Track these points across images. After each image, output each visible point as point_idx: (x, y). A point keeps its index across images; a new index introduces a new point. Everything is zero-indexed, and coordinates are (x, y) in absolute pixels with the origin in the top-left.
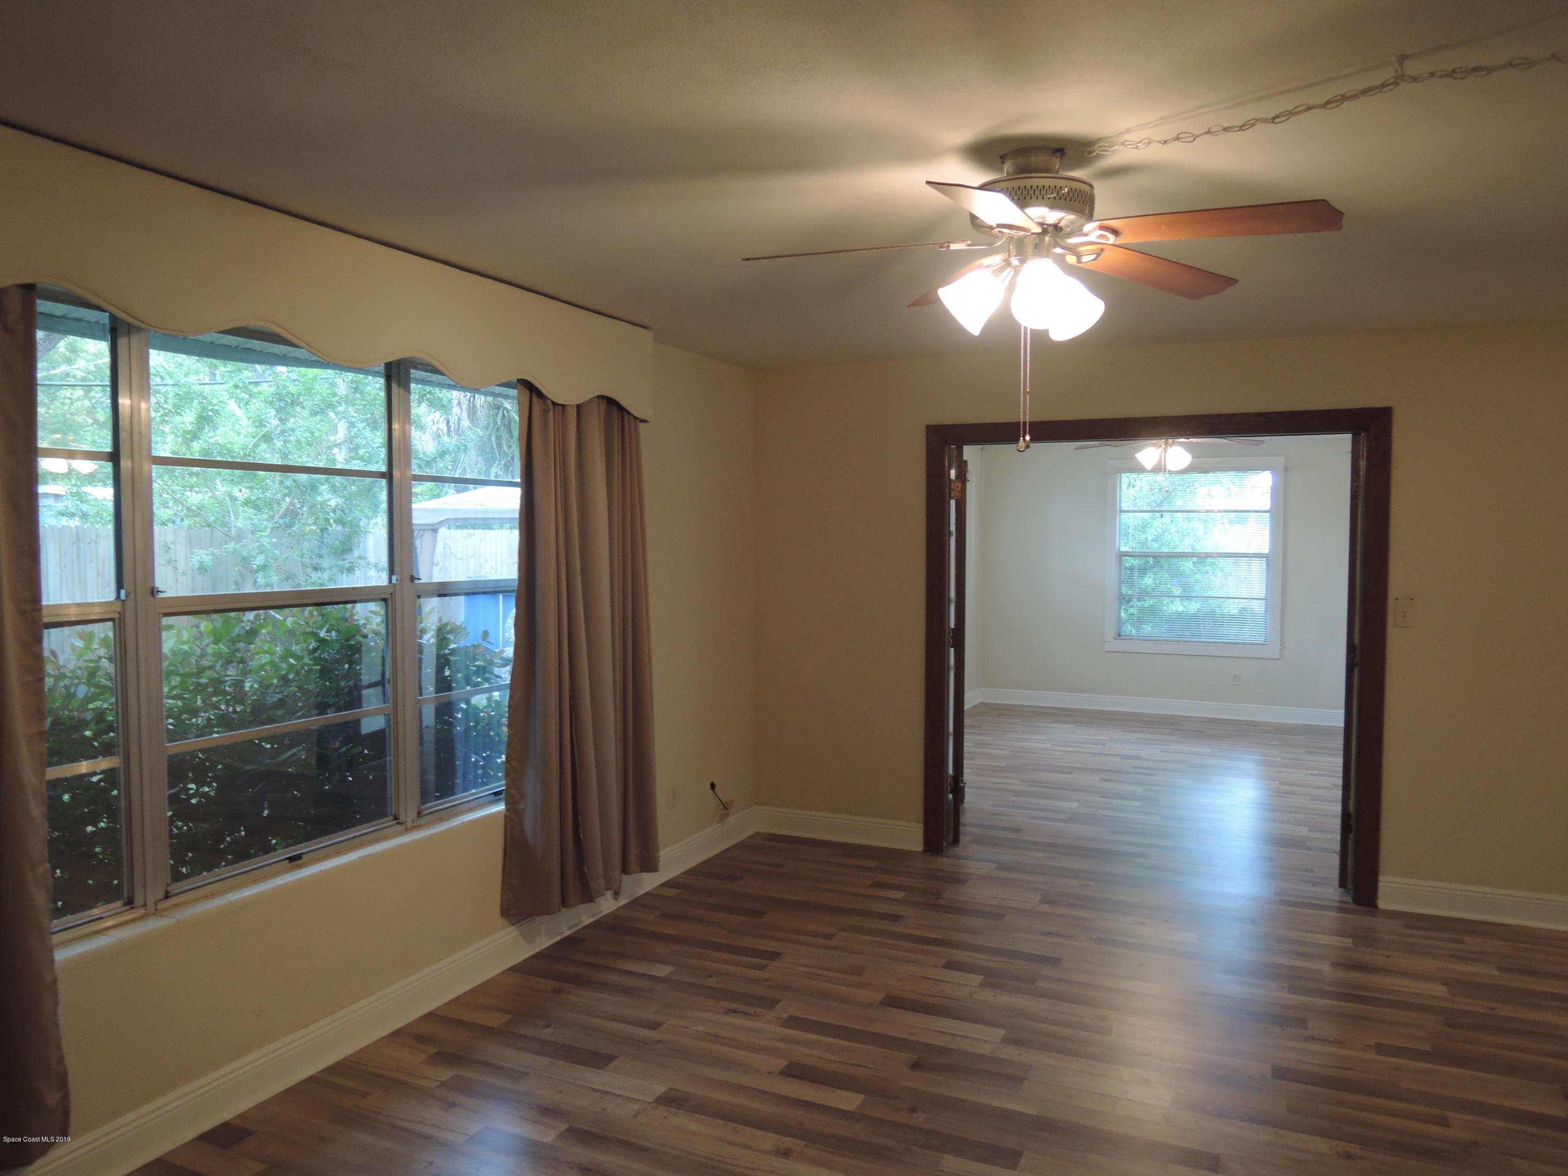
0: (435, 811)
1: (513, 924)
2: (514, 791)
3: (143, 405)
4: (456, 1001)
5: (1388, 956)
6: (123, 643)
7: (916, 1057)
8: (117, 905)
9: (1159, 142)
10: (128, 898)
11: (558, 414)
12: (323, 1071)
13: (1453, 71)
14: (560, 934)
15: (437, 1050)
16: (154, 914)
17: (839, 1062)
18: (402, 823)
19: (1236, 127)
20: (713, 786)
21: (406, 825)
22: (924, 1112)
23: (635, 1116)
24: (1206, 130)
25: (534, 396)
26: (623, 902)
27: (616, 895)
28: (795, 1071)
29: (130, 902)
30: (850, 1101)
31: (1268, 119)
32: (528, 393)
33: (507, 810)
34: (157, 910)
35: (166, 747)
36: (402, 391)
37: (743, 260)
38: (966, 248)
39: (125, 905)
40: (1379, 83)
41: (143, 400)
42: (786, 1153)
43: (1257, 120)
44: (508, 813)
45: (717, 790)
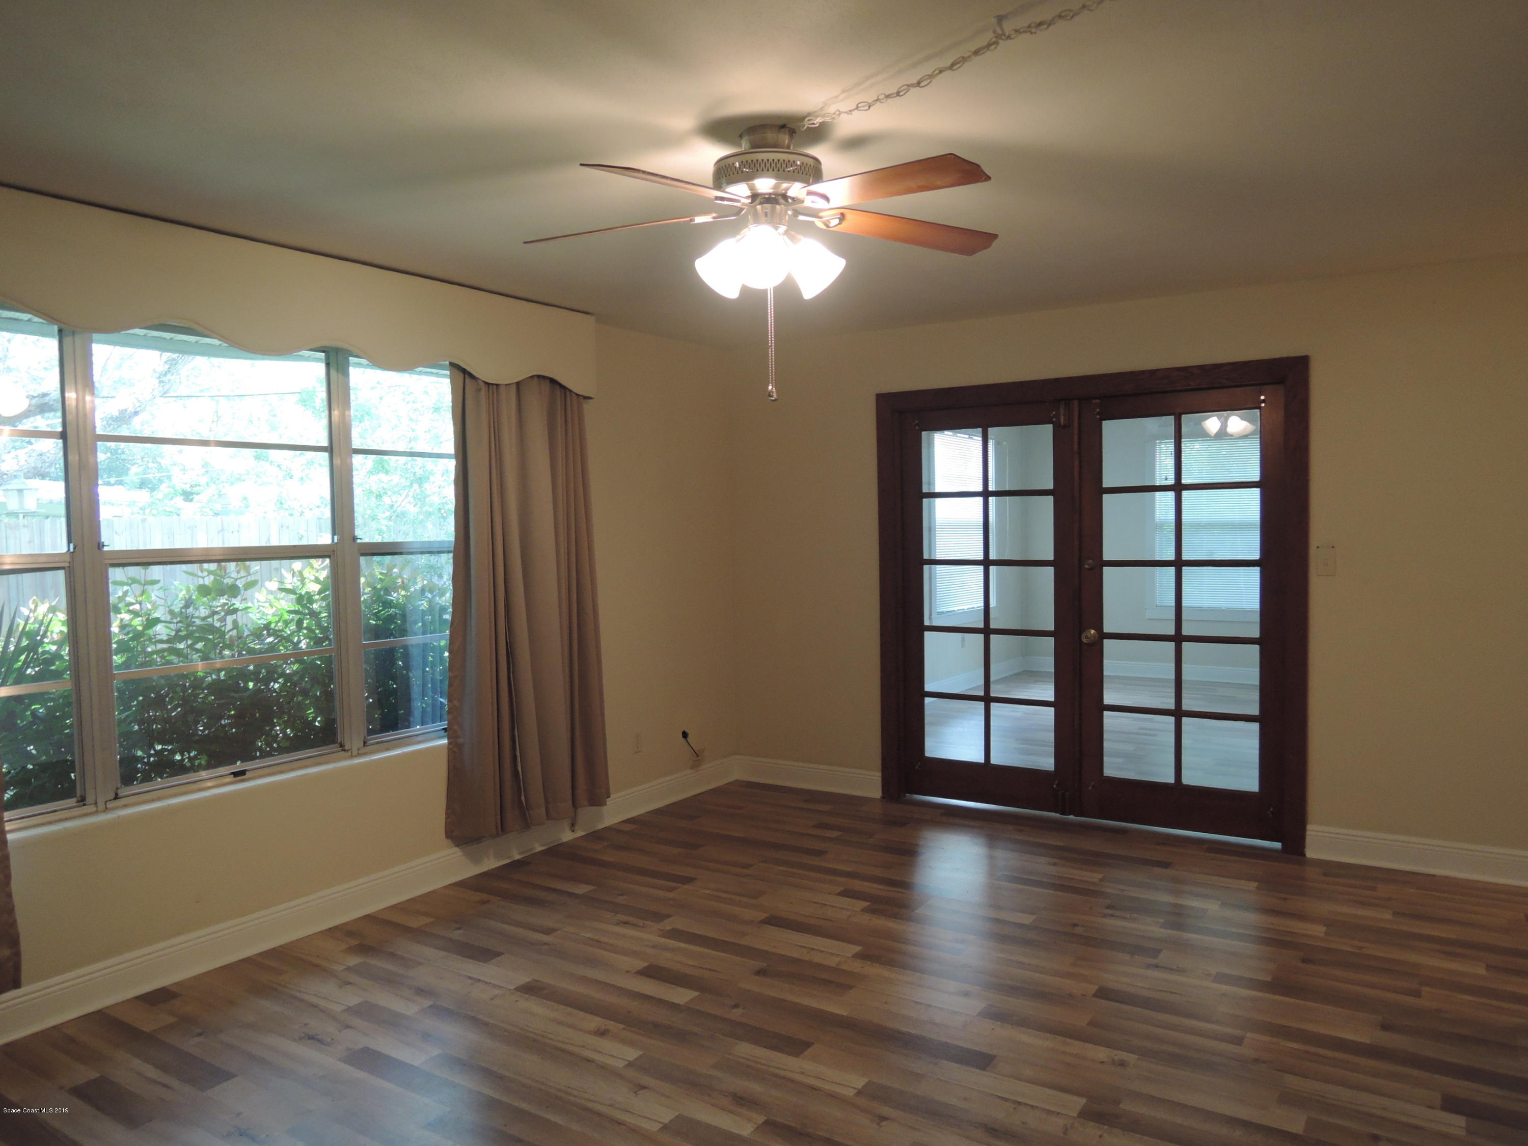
0: (382, 742)
1: (457, 846)
2: (456, 727)
3: (88, 398)
4: (393, 908)
5: (1285, 899)
6: (72, 588)
7: (765, 965)
8: (72, 802)
9: (846, 112)
10: (81, 796)
11: (493, 393)
12: (260, 954)
13: (1029, 26)
14: (509, 857)
15: (358, 942)
16: (104, 811)
17: (694, 966)
18: (348, 751)
19: (894, 94)
20: (685, 735)
21: (352, 752)
22: (744, 1008)
23: (492, 999)
24: (876, 98)
25: (466, 376)
26: (580, 833)
27: (573, 826)
28: (652, 972)
29: (82, 800)
30: (682, 996)
31: (914, 84)
32: (462, 374)
33: (450, 743)
34: (106, 808)
35: (114, 674)
36: (340, 376)
37: (525, 243)
38: (712, 220)
39: (78, 802)
40: (985, 43)
41: (87, 392)
42: (602, 1033)
43: (908, 86)
44: (451, 746)
45: (689, 739)
